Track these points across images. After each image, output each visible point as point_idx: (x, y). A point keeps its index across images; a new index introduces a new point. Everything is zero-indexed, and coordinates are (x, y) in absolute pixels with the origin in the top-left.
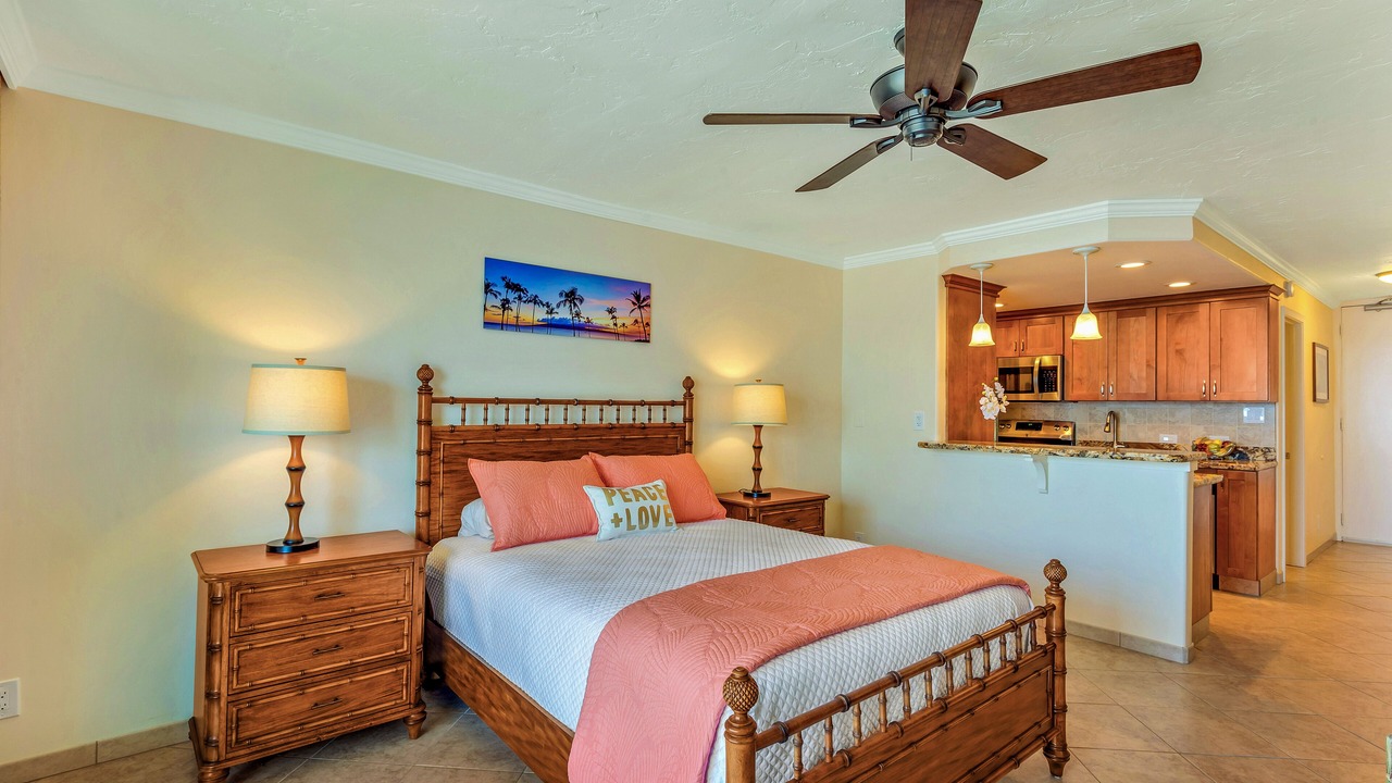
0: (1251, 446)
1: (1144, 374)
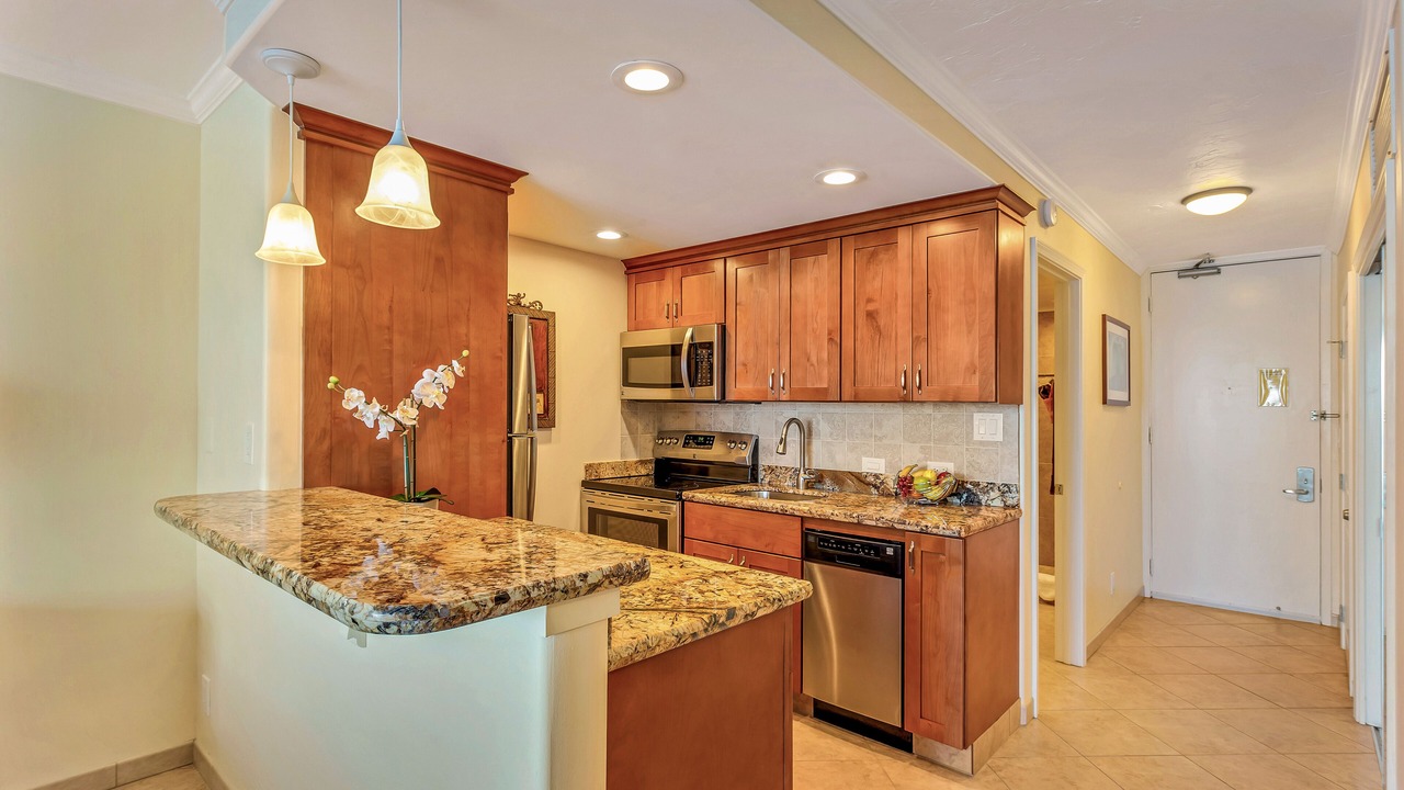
0: (983, 480)
1: (825, 355)
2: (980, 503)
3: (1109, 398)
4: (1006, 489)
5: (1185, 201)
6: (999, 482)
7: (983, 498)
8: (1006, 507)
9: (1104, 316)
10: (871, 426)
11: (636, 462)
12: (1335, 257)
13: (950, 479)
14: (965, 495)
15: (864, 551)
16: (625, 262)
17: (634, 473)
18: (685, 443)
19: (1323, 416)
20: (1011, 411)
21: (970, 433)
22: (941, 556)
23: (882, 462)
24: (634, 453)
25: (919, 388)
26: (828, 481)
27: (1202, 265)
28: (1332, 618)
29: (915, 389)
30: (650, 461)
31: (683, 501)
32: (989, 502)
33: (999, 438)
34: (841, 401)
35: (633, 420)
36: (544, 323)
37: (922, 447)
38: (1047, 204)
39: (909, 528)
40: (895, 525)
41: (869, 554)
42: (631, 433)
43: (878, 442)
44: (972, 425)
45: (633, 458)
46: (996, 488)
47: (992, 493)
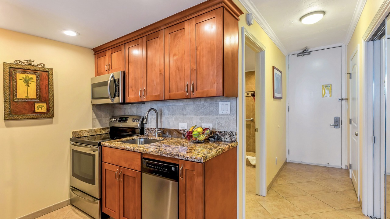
2: (222, 140)
3: (275, 96)
4: (232, 134)
5: (300, 19)
6: (229, 131)
7: (223, 138)
8: (232, 141)
9: (273, 67)
10: (182, 110)
11: (100, 129)
12: (346, 46)
13: (208, 131)
14: (216, 137)
15: (163, 169)
16: (94, 50)
17: (99, 133)
18: (119, 120)
19: (342, 99)
20: (234, 101)
21: (218, 111)
22: (194, 172)
23: (186, 124)
24: (100, 126)
25: (193, 91)
26: (167, 133)
27: (305, 52)
28: (345, 166)
29: (191, 92)
30: (108, 128)
31: (101, 146)
32: (225, 140)
33: (229, 112)
34: (164, 100)
35: (99, 113)
36: (47, 73)
37: (200, 118)
38: (249, 15)
39: (180, 158)
40: (175, 157)
41: (165, 170)
42: (98, 117)
43: (185, 117)
44: (219, 107)
45: (99, 127)
46: (228, 134)
47: (226, 136)
